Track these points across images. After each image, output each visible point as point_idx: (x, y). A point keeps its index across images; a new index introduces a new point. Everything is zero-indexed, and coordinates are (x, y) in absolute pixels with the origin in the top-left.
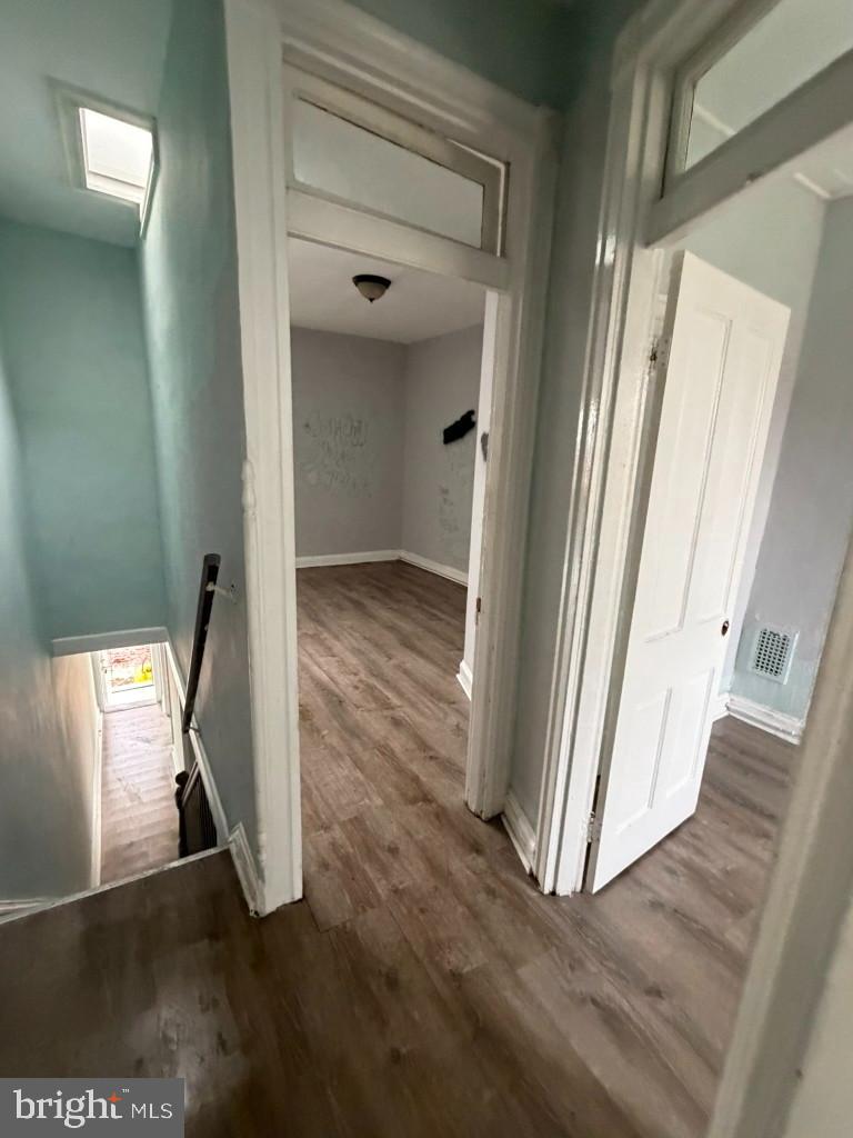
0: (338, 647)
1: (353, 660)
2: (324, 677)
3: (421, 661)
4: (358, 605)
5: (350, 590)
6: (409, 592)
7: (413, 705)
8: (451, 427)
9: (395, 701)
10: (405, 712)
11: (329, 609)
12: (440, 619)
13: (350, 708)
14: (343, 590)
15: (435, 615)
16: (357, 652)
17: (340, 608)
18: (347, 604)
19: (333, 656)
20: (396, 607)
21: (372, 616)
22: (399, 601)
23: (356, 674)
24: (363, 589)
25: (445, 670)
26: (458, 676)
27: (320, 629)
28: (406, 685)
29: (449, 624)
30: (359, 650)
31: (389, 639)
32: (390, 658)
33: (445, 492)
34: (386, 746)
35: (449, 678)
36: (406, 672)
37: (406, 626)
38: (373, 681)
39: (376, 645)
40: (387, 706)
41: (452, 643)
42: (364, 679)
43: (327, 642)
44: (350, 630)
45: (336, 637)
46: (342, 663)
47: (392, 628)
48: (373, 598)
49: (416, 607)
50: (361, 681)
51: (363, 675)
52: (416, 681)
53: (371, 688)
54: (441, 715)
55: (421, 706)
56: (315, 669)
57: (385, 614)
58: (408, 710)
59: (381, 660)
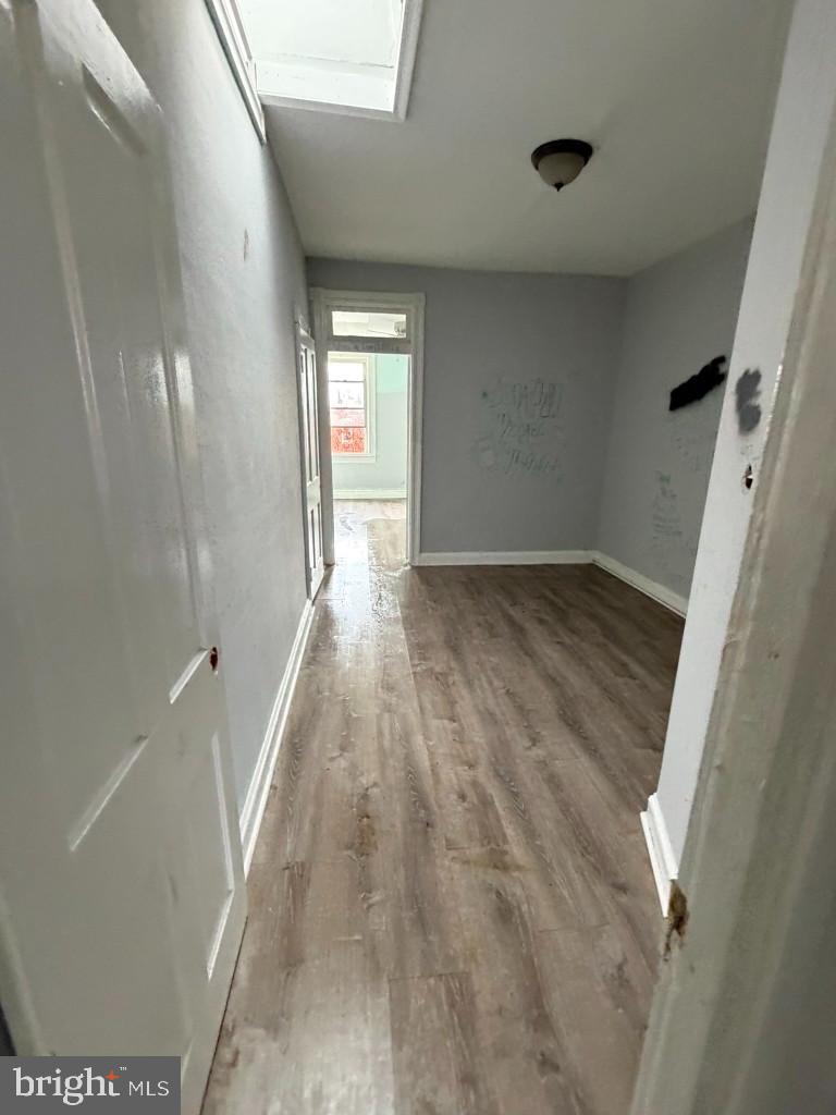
0: (466, 704)
1: (478, 735)
2: (425, 763)
3: (584, 762)
4: (518, 630)
5: (514, 604)
6: (593, 617)
7: (545, 870)
8: (683, 386)
9: (517, 851)
10: (525, 887)
11: (476, 631)
12: (633, 677)
13: (438, 845)
14: (506, 605)
15: (624, 665)
16: (489, 718)
17: (492, 632)
18: (503, 628)
19: (452, 719)
20: (567, 640)
21: (530, 654)
22: (573, 631)
23: (471, 766)
24: (533, 605)
25: (620, 792)
26: (643, 815)
27: (453, 664)
28: (545, 813)
29: (644, 686)
30: (491, 714)
31: (544, 702)
32: (534, 741)
33: (664, 479)
34: (465, 978)
35: (625, 816)
36: (554, 782)
37: (576, 681)
38: (494, 791)
39: (521, 710)
40: (498, 861)
41: (644, 729)
42: (482, 779)
43: (453, 689)
44: (490, 673)
45: (469, 684)
46: (460, 736)
47: (552, 681)
48: (541, 621)
49: (598, 645)
50: (475, 784)
51: (483, 773)
52: (565, 807)
53: (486, 803)
54: (593, 921)
55: (558, 878)
56: (419, 739)
57: (551, 655)
58: (533, 881)
59: (520, 743)
